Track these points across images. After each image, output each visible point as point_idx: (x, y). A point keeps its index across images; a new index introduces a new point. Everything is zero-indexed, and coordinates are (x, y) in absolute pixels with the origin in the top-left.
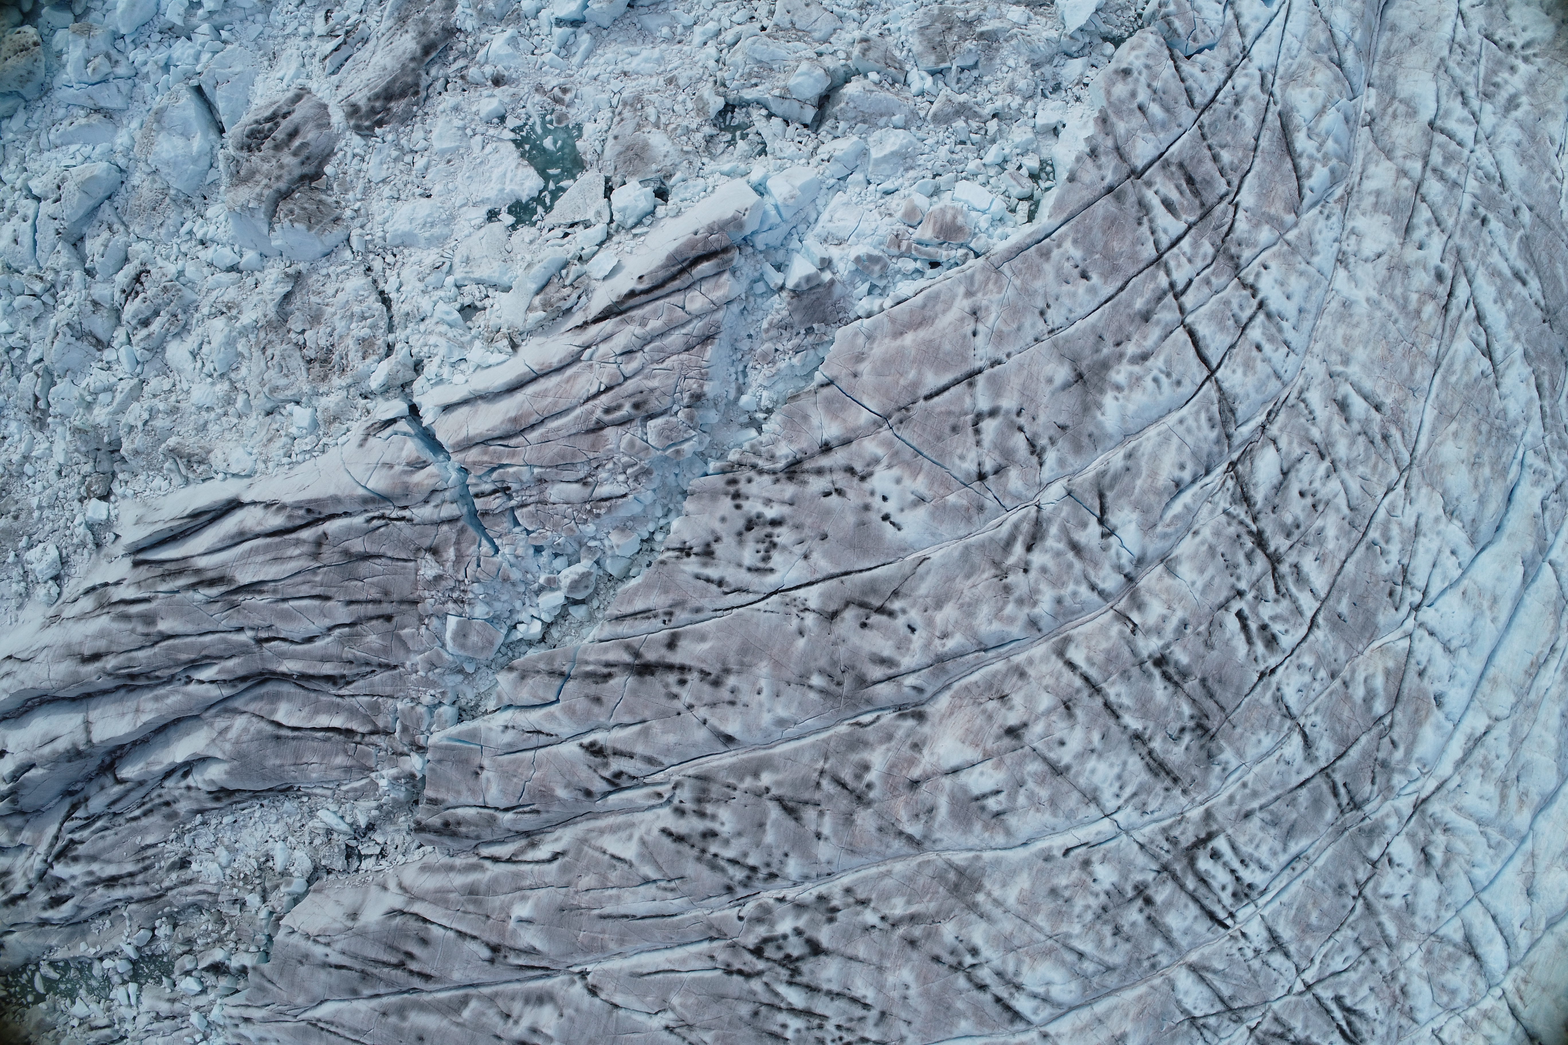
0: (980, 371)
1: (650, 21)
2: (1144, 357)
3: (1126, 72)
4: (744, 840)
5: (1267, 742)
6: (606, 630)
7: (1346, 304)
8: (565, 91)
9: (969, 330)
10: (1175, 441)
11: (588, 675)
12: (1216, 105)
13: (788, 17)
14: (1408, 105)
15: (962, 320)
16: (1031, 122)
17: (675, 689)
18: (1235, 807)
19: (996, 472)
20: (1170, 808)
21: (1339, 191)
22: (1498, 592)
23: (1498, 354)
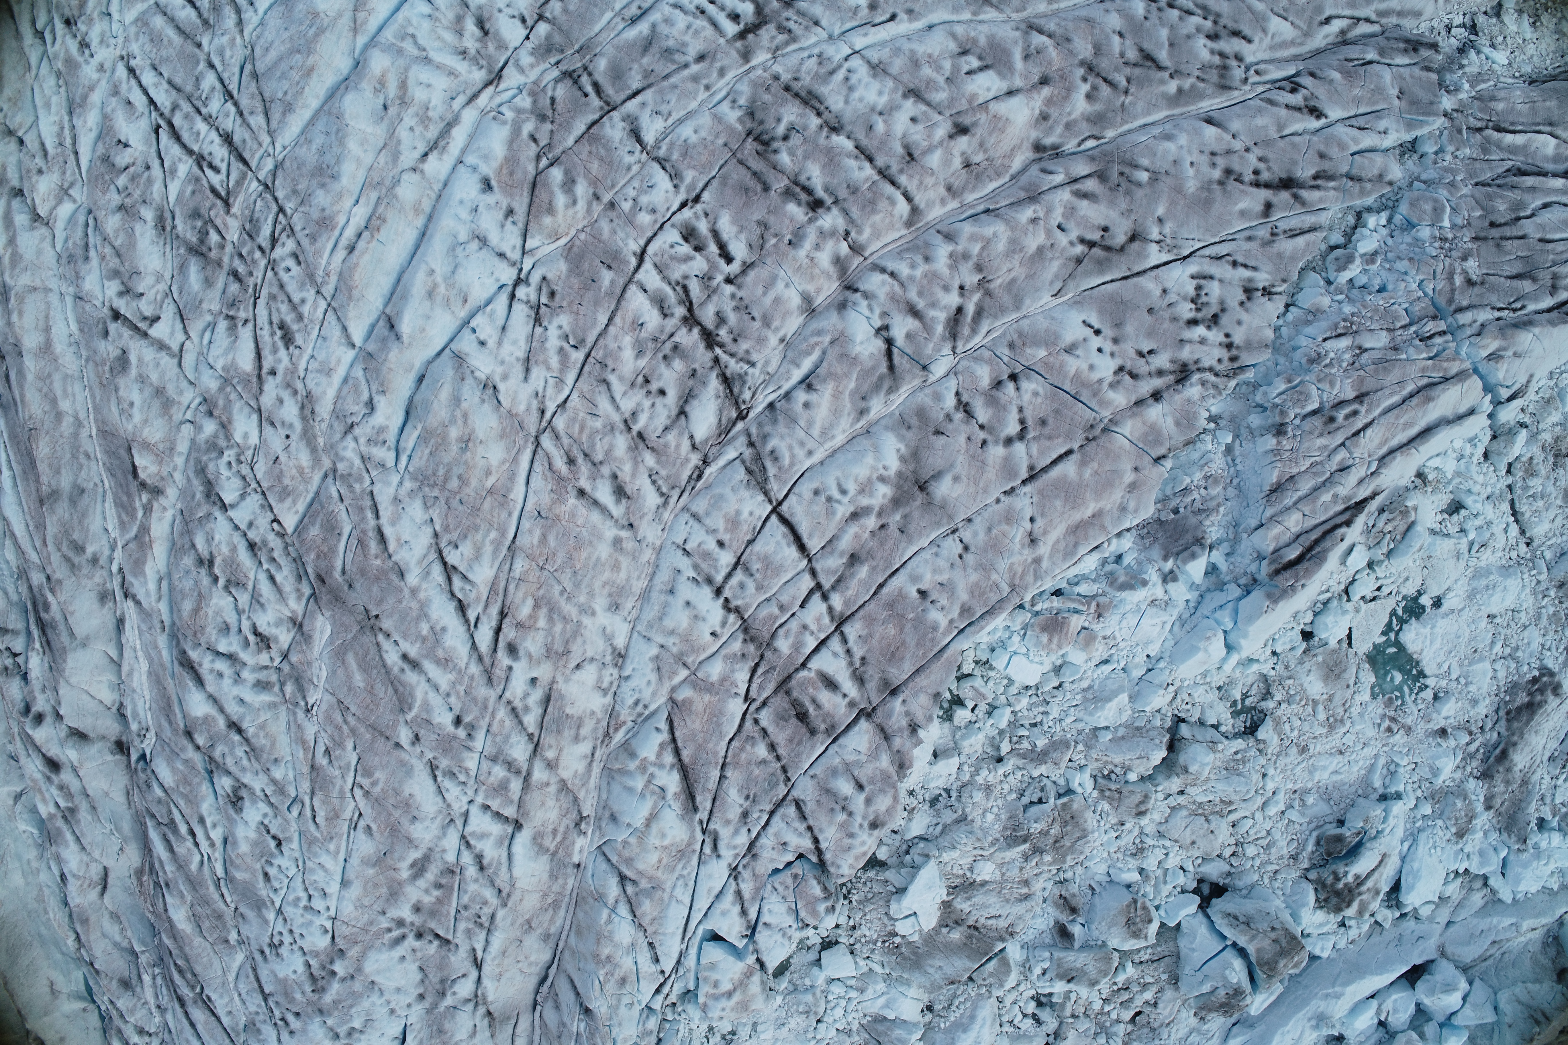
0: (1024, 482)
1: (1323, 809)
2: (855, 516)
3: (874, 825)
4: (1185, 31)
5: (686, 132)
6: (1323, 218)
7: (615, 607)
8: (1389, 729)
9: (1040, 523)
10: (816, 432)
11: (1331, 178)
12: (769, 807)
13: (1213, 826)
14: (541, 846)
15: (1045, 533)
16: (963, 758)
17: (1262, 166)
18: (718, 65)
19: (999, 384)
20: (793, 61)
21: (619, 737)
22: (428, 303)
23: (437, 570)
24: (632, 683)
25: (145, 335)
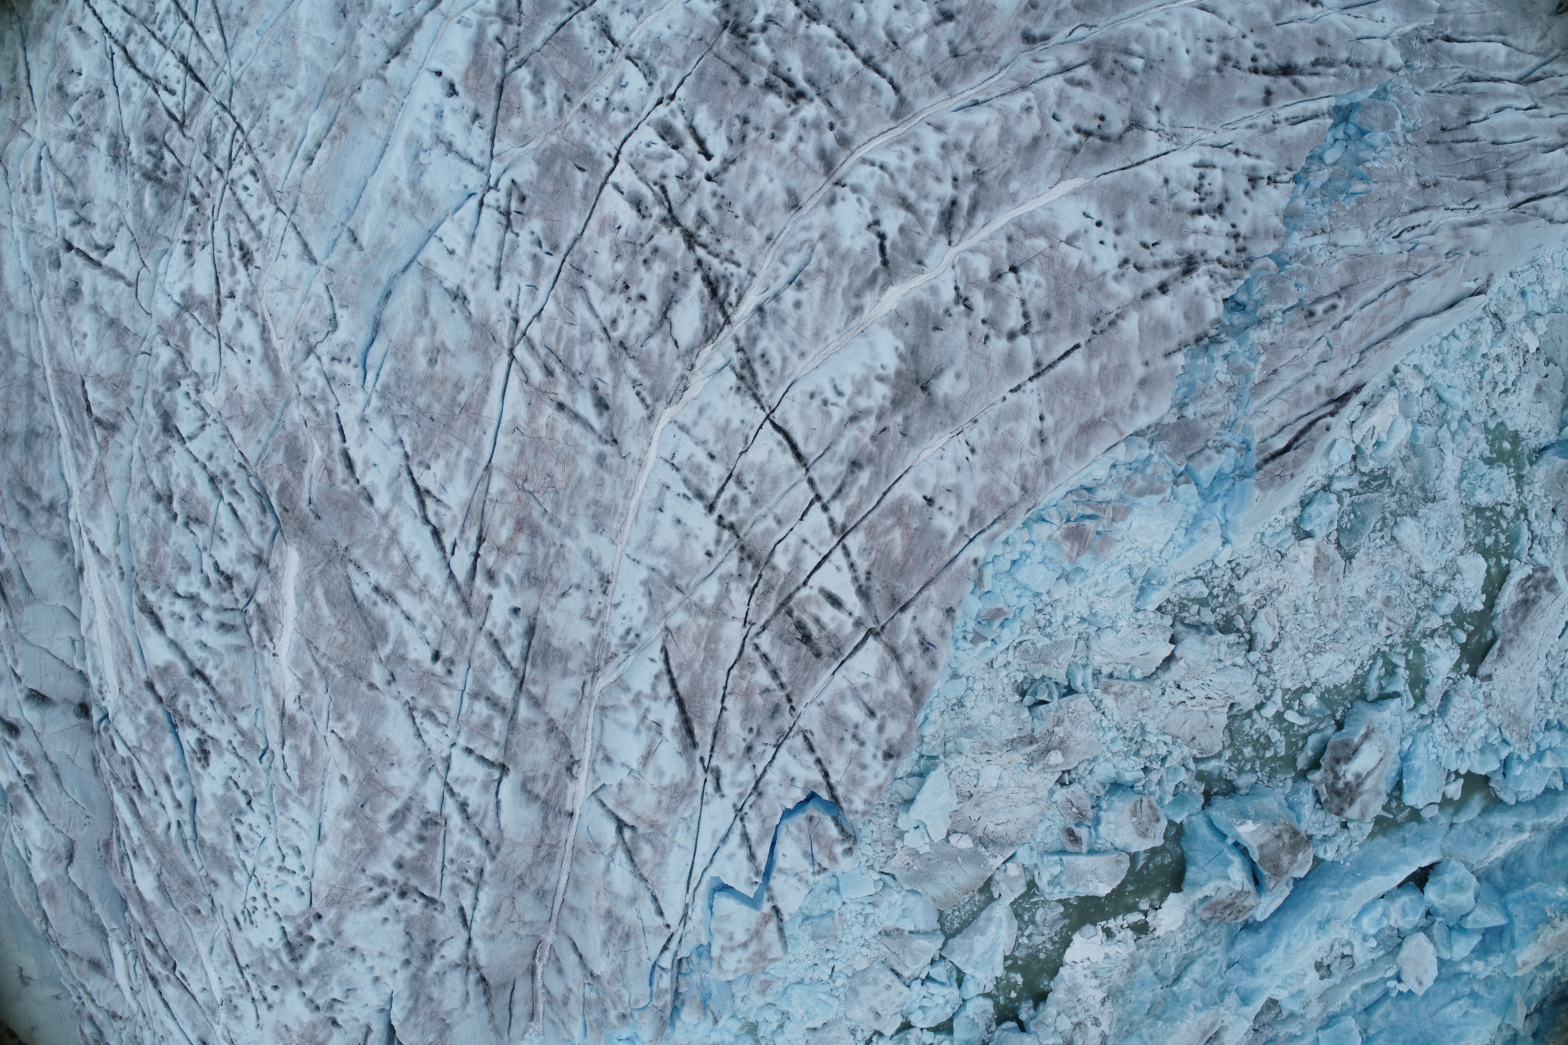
0: (1031, 379)
2: (853, 419)
3: (888, 756)
5: (659, 27)
7: (601, 528)
9: (1050, 421)
11: (1331, 65)
12: (774, 740)
14: (530, 794)
15: (1056, 432)
17: (1258, 51)
19: (999, 276)
22: (391, 211)
23: (408, 493)
24: (622, 610)
25: (99, 265)
